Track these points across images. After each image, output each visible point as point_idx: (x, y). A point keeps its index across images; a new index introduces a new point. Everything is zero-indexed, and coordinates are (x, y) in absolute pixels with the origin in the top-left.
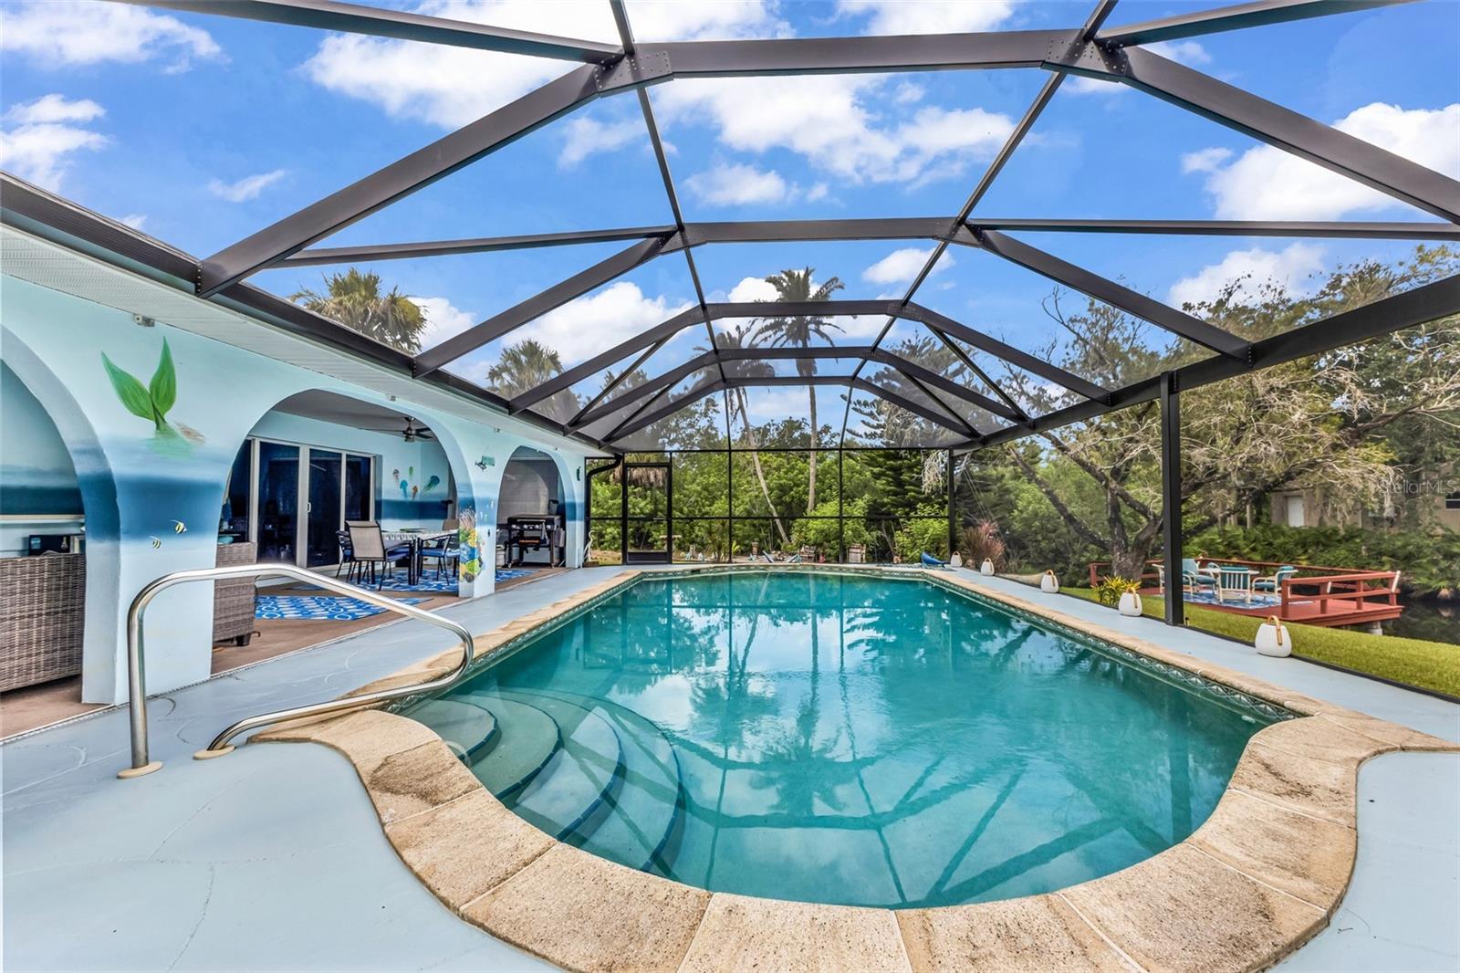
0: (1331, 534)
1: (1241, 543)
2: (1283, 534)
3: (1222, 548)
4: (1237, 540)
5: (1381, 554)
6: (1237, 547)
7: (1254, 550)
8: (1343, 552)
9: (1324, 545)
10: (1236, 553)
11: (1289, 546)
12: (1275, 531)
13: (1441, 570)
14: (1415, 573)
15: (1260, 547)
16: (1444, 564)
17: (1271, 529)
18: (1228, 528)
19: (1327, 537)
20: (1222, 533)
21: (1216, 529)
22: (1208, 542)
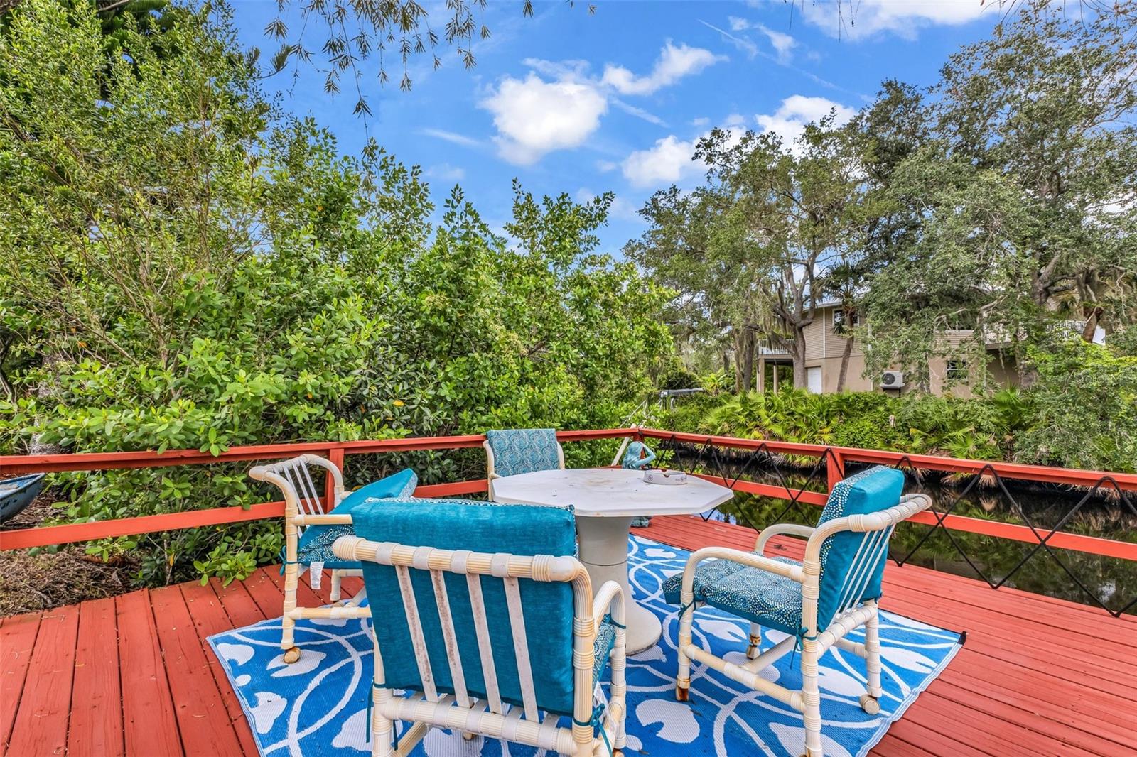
0: (854, 401)
1: (762, 412)
2: (805, 401)
3: (742, 419)
4: (758, 409)
6: (758, 418)
7: (775, 421)
8: (867, 423)
9: (847, 415)
10: (756, 426)
11: (812, 417)
12: (797, 398)
14: (949, 450)
15: (781, 417)
17: (793, 396)
18: (751, 395)
19: (850, 406)
20: (744, 402)
21: (739, 397)
22: (728, 412)
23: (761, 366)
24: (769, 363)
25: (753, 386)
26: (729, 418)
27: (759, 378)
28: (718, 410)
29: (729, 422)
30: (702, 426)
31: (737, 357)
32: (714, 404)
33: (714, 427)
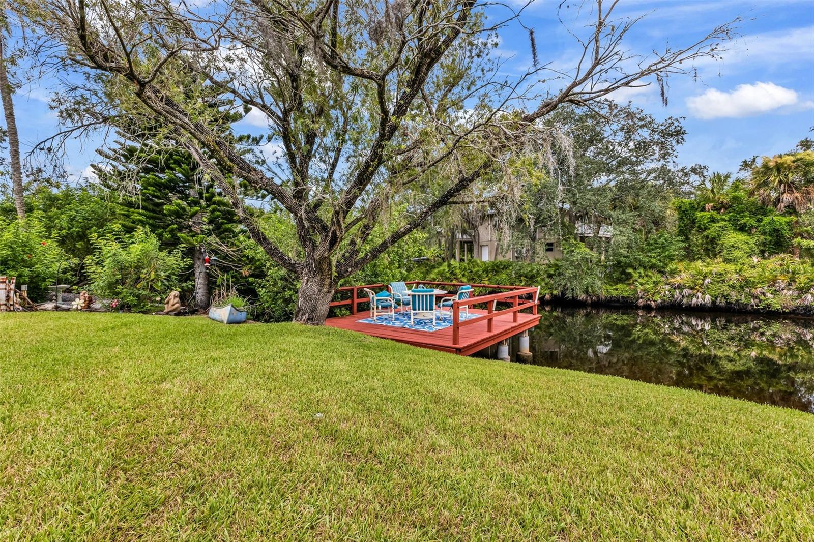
0: (499, 265)
1: (458, 271)
2: (478, 265)
3: (448, 275)
4: (456, 270)
5: (521, 276)
6: (455, 274)
7: (463, 275)
8: (504, 275)
9: (496, 271)
10: (455, 278)
11: (480, 273)
12: (474, 263)
13: (546, 284)
15: (466, 274)
16: (547, 280)
18: (452, 262)
19: (498, 267)
20: (449, 266)
21: (446, 264)
22: (442, 271)
23: (458, 245)
24: (462, 244)
25: (454, 256)
26: (441, 274)
27: (457, 251)
28: (436, 270)
29: (441, 276)
30: (427, 279)
31: (446, 242)
32: (433, 267)
33: (434, 280)
